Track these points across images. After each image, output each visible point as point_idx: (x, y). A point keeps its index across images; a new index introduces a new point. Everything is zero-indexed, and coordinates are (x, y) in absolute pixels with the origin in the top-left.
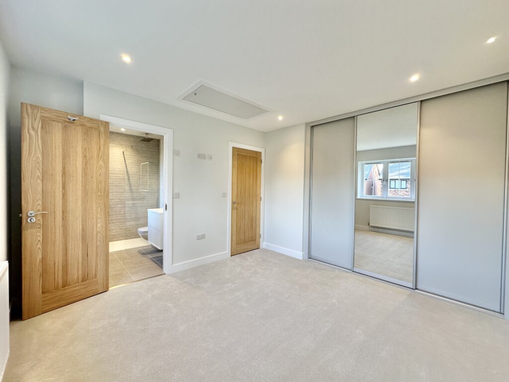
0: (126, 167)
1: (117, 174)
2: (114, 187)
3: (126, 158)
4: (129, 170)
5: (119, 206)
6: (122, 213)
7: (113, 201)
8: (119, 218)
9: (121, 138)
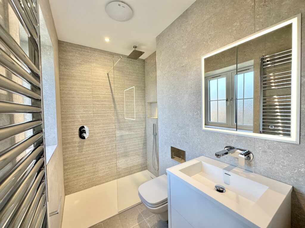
0: (112, 93)
1: (102, 101)
2: (100, 118)
3: (111, 82)
4: (115, 96)
5: (106, 140)
6: (110, 148)
7: (99, 135)
8: (106, 155)
9: (105, 56)
